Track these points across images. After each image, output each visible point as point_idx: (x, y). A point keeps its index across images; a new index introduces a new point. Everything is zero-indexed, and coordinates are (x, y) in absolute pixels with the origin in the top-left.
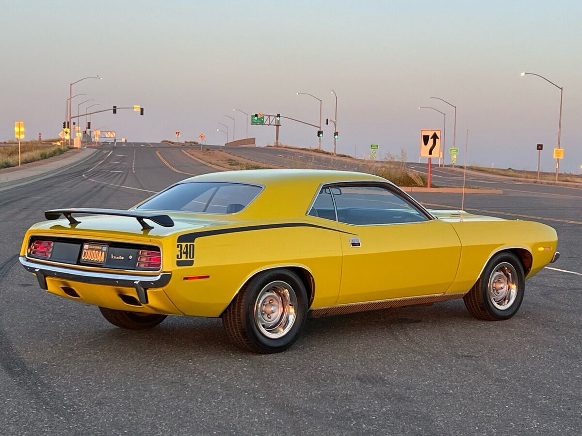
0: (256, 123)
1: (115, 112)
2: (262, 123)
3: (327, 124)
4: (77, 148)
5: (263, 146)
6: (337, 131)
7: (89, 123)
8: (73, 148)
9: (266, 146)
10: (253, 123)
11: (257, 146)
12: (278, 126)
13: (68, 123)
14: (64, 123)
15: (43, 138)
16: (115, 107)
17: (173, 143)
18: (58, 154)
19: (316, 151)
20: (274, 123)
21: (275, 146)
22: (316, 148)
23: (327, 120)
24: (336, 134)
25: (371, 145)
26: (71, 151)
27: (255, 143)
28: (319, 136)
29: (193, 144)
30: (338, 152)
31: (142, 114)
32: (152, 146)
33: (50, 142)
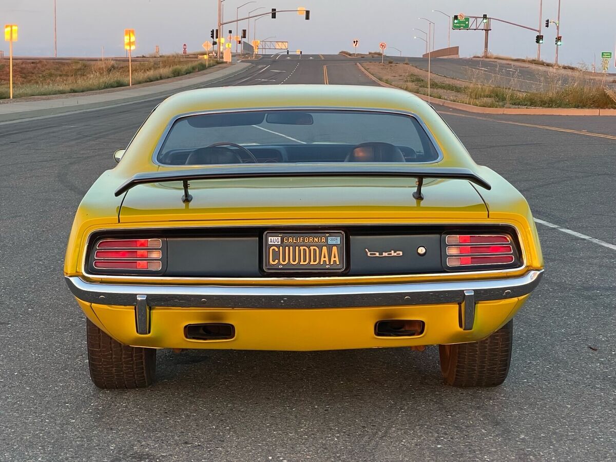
0: (459, 28)
1: (274, 16)
2: (467, 27)
3: (547, 26)
4: (226, 62)
5: (468, 57)
6: (559, 36)
7: (244, 31)
8: (223, 63)
9: (472, 56)
10: (455, 27)
11: (461, 57)
12: (487, 30)
13: (217, 31)
14: (213, 31)
15: (189, 51)
16: (274, 10)
17: (350, 55)
19: (533, 62)
20: (482, 27)
21: (482, 58)
22: (534, 59)
23: (548, 21)
24: (559, 39)
25: (603, 53)
26: (220, 65)
27: (458, 54)
28: (538, 42)
29: (376, 56)
31: (307, 18)
32: (323, 58)
33: (196, 56)
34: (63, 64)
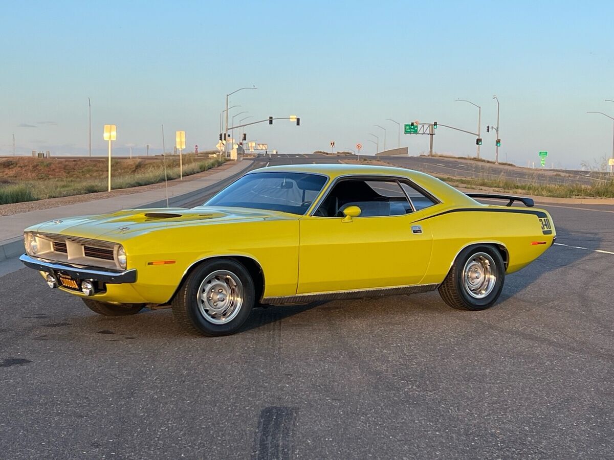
0: (410, 133)
1: (271, 122)
2: (416, 132)
3: (488, 131)
4: (233, 160)
5: (415, 156)
6: (499, 139)
7: (245, 135)
8: (230, 160)
9: (419, 155)
10: (406, 132)
11: (410, 156)
12: (432, 135)
13: (225, 135)
14: (221, 135)
15: (199, 151)
16: (271, 118)
17: (327, 154)
18: (216, 166)
19: (475, 159)
20: (428, 132)
21: (429, 156)
22: (475, 157)
23: (488, 127)
24: (498, 141)
26: (228, 163)
27: (407, 153)
28: (477, 143)
29: (348, 155)
30: (500, 161)
31: (298, 124)
32: (307, 157)
33: (206, 154)
34: (99, 161)
